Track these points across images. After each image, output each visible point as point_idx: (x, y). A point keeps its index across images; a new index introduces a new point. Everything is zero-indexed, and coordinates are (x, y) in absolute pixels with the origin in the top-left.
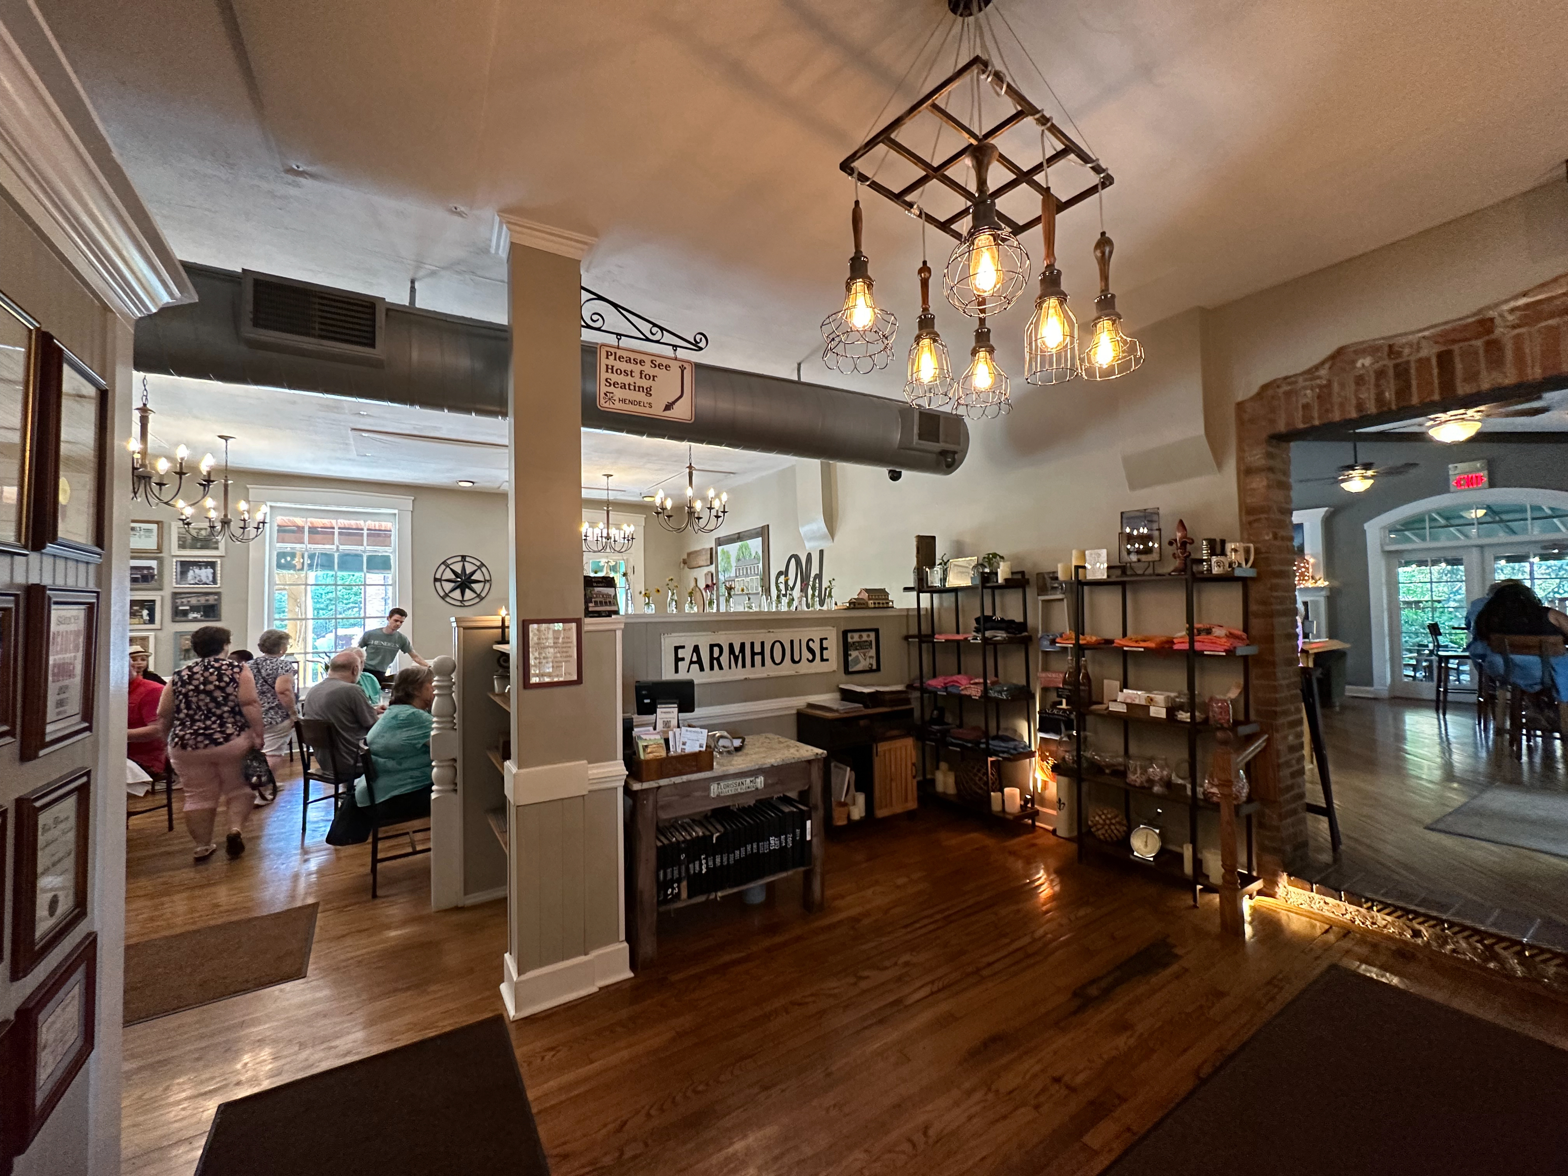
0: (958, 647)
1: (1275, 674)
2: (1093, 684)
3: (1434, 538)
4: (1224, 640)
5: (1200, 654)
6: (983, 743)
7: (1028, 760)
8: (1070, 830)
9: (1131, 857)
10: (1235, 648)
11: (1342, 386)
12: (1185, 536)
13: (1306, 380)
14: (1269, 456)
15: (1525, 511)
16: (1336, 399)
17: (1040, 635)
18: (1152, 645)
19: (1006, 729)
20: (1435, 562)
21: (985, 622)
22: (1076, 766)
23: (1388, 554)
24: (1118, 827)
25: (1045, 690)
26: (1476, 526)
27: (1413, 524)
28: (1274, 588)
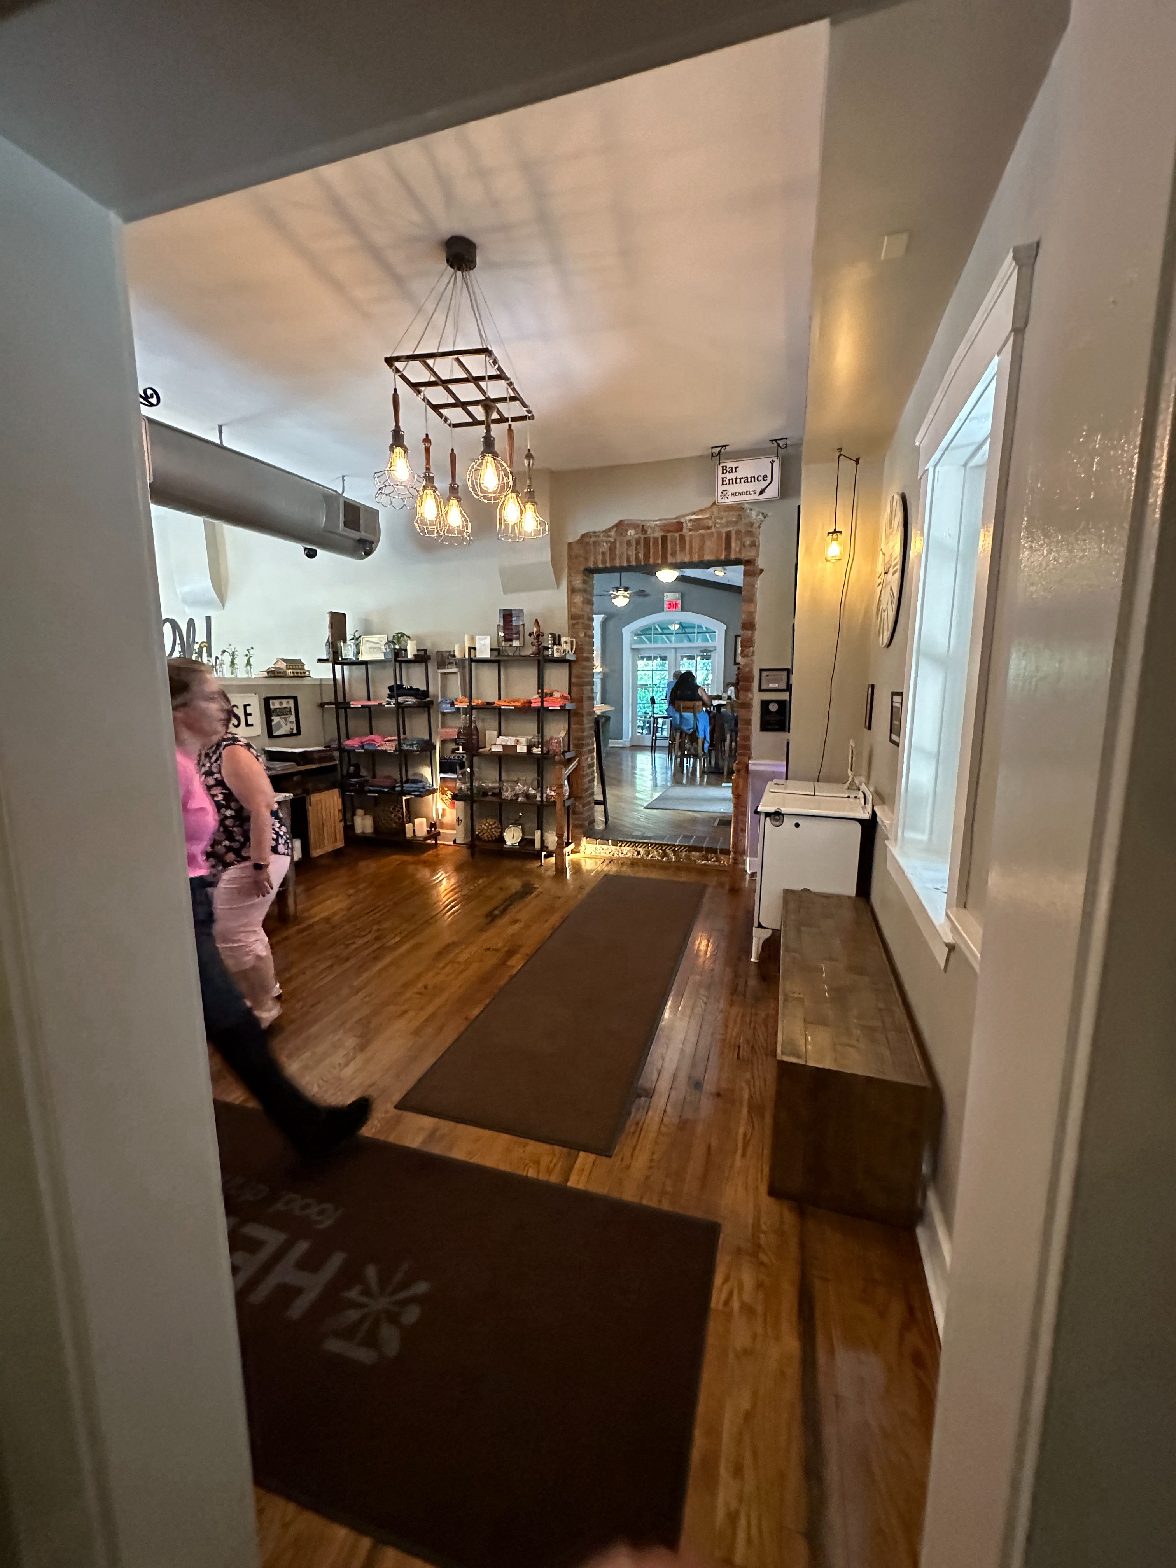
0: (370, 713)
1: (583, 721)
2: (480, 735)
3: (656, 642)
4: (559, 700)
5: (547, 709)
6: (398, 787)
7: (432, 795)
8: (466, 837)
9: (505, 846)
10: (565, 704)
11: (621, 545)
12: (538, 631)
13: (604, 536)
14: (585, 582)
15: (695, 628)
16: (617, 553)
17: (440, 700)
18: (519, 704)
19: (415, 774)
20: (655, 658)
21: (396, 691)
22: (469, 793)
23: (633, 650)
24: (496, 830)
25: (443, 742)
26: (674, 635)
27: (645, 632)
28: (585, 668)
